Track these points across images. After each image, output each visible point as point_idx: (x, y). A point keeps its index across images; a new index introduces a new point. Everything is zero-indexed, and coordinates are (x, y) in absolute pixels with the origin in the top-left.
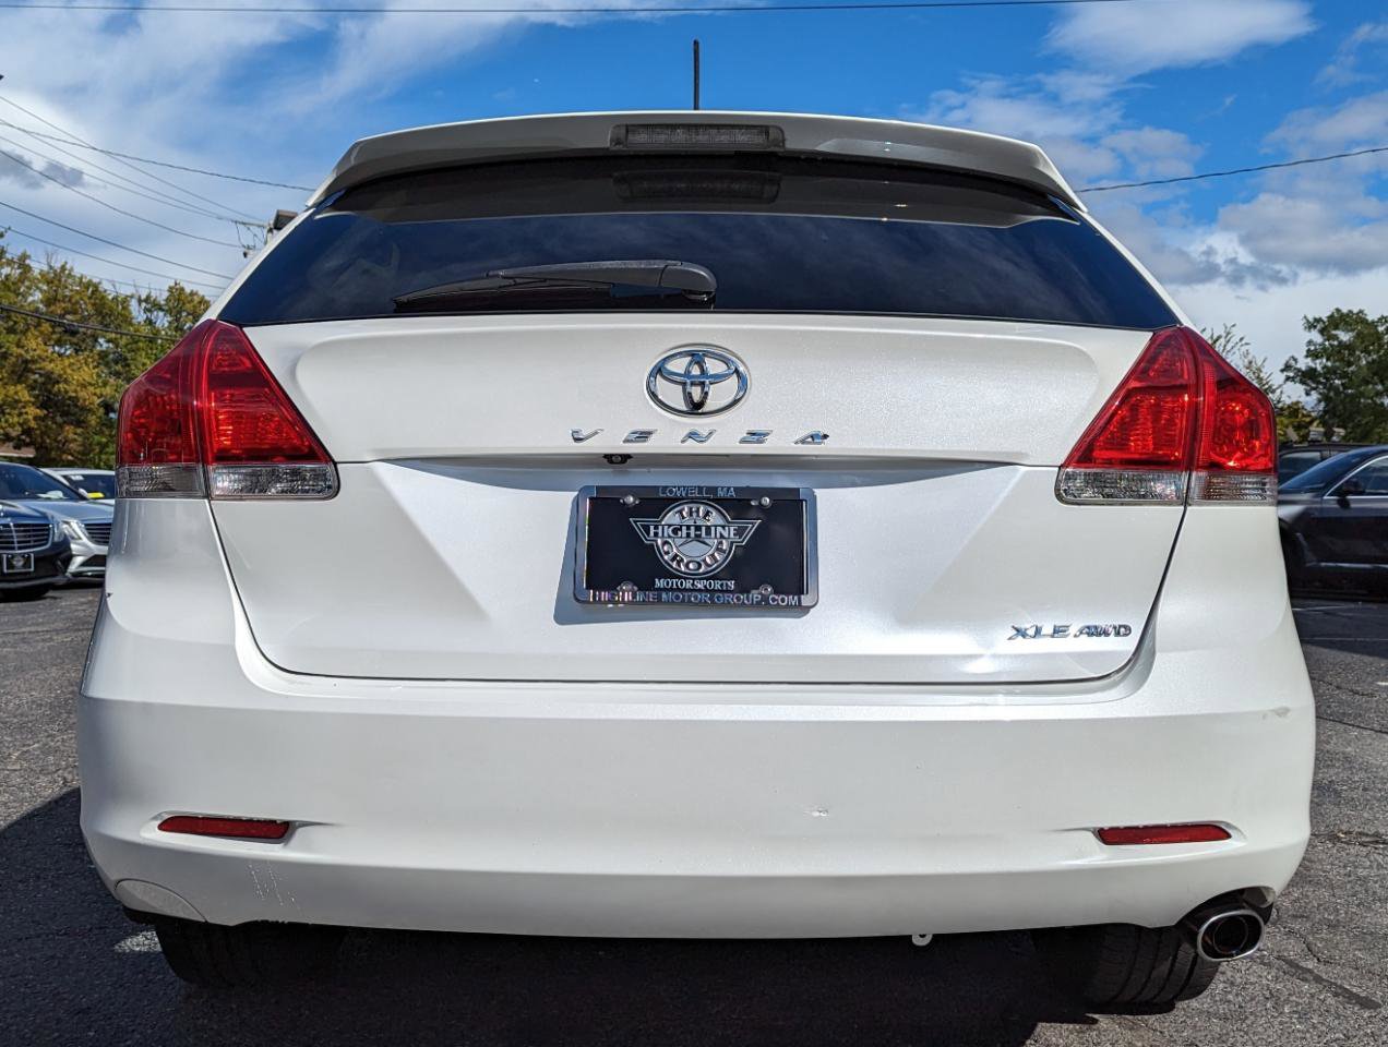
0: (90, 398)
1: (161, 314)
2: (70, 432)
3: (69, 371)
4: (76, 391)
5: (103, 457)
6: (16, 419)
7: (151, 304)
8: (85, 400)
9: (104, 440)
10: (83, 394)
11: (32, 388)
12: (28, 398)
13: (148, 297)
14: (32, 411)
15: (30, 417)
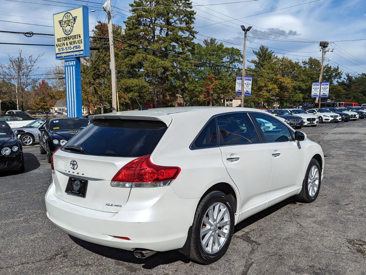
0: (289, 86)
1: (307, 65)
2: (286, 93)
3: (285, 80)
4: (286, 85)
5: (293, 98)
6: (274, 92)
7: (305, 63)
8: (288, 86)
9: (293, 95)
10: (288, 85)
11: (277, 85)
12: (277, 87)
13: (304, 61)
14: (277, 90)
15: (277, 91)
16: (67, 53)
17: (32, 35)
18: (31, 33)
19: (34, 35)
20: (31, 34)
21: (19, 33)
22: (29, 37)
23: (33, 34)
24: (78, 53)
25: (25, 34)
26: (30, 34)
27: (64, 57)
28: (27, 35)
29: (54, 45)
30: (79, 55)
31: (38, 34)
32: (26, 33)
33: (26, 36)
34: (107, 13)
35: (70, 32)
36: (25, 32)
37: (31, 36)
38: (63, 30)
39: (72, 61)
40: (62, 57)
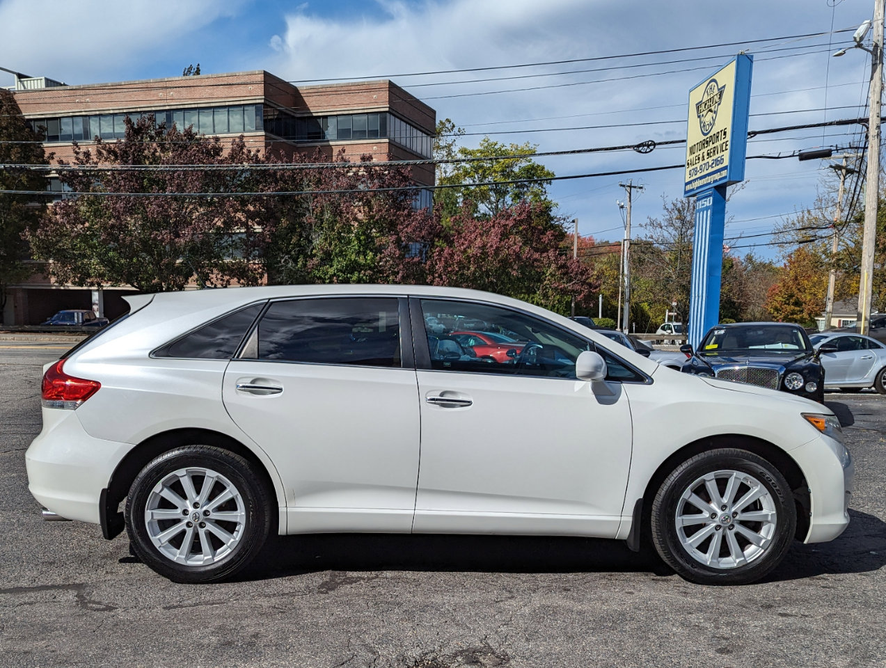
16: (701, 178)
17: (652, 147)
18: (650, 143)
19: (657, 147)
20: (650, 145)
21: (623, 147)
22: (646, 152)
23: (655, 144)
24: (717, 176)
25: (637, 147)
26: (648, 146)
27: (698, 188)
28: (640, 148)
29: (684, 166)
30: (720, 179)
31: (667, 143)
32: (639, 146)
33: (640, 152)
34: (868, 50)
35: (710, 127)
36: (637, 144)
37: (651, 150)
38: (701, 122)
39: (706, 197)
40: (693, 190)
